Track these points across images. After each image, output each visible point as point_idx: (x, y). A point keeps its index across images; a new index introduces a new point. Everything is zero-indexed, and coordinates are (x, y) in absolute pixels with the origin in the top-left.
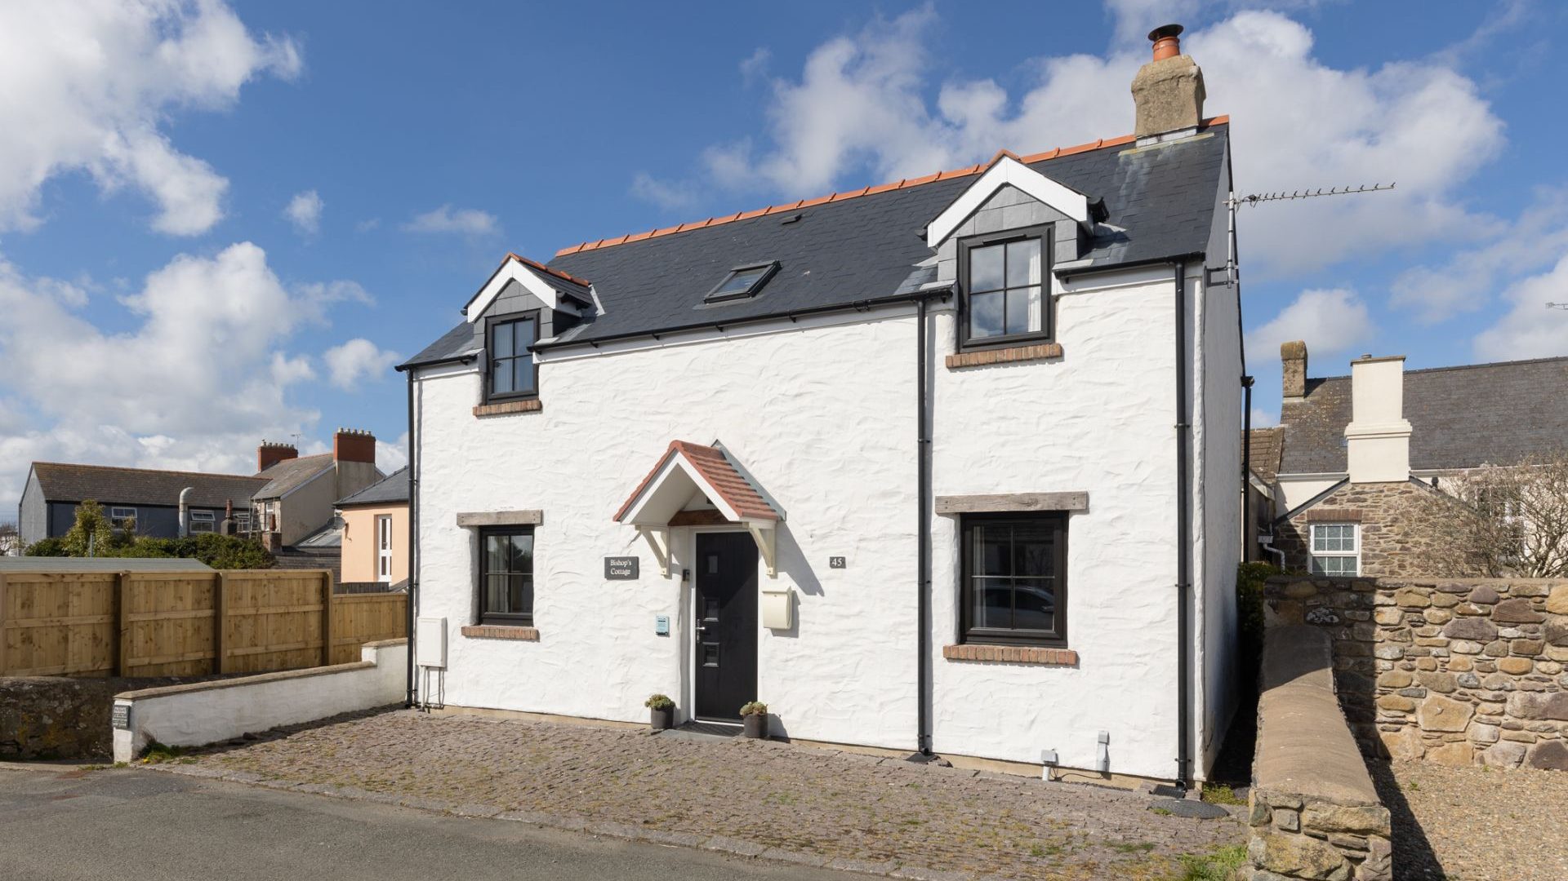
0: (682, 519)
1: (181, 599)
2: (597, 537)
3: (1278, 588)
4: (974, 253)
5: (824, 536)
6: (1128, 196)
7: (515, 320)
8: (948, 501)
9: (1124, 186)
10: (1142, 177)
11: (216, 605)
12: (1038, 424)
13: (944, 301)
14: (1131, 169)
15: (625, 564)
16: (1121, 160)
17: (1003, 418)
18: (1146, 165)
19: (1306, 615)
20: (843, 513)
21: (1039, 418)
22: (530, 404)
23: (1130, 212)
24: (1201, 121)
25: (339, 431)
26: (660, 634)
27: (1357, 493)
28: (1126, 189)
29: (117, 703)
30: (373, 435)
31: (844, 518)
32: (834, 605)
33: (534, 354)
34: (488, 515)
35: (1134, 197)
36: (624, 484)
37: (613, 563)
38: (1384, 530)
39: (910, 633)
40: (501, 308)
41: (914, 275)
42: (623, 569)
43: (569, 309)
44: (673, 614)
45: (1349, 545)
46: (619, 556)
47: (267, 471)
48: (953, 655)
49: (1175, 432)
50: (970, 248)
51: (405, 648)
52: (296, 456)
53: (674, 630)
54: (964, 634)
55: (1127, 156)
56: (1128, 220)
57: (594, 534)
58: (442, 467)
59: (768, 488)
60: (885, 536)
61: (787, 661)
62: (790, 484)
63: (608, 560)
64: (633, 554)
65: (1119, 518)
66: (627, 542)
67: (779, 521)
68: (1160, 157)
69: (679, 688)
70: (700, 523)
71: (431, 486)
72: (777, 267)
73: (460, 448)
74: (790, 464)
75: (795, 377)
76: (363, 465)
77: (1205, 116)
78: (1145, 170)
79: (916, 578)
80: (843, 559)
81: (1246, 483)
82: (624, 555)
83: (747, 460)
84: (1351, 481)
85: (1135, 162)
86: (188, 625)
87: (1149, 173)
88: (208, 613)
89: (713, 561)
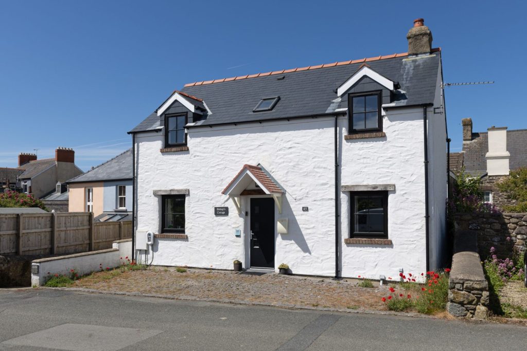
0: (245, 193)
1: (40, 224)
2: (211, 199)
3: (459, 217)
4: (354, 98)
5: (300, 199)
6: (406, 78)
7: (176, 115)
8: (346, 187)
9: (405, 74)
10: (411, 71)
11: (52, 226)
12: (377, 160)
13: (344, 116)
14: (407, 67)
15: (223, 210)
16: (403, 63)
17: (365, 158)
18: (412, 66)
19: (469, 226)
20: (307, 190)
21: (378, 158)
22: (184, 148)
23: (408, 85)
24: (431, 49)
25: (58, 148)
26: (237, 236)
27: (491, 179)
28: (406, 75)
29: (33, 264)
30: (73, 150)
31: (308, 192)
32: (304, 224)
33: (186, 129)
34: (166, 191)
35: (409, 79)
36: (222, 179)
37: (218, 209)
38: (501, 194)
39: (332, 234)
40: (171, 111)
41: (332, 105)
42: (222, 212)
43: (199, 112)
44: (242, 229)
45: (488, 199)
46: (220, 206)
47: (23, 166)
48: (348, 242)
49: (424, 164)
50: (353, 97)
51: (131, 243)
52: (36, 159)
53: (242, 235)
54: (352, 234)
55: (405, 61)
56: (407, 88)
57: (210, 198)
58: (146, 172)
59: (279, 182)
60: (323, 199)
61: (286, 245)
62: (288, 180)
63: (216, 208)
64: (225, 206)
65: (406, 193)
66: (223, 201)
67: (283, 194)
68: (417, 63)
69: (244, 256)
70: (252, 194)
71: (142, 179)
72: (279, 99)
73: (154, 164)
74: (287, 173)
75: (289, 141)
76: (69, 164)
77: (433, 47)
78: (412, 68)
79: (334, 214)
80: (307, 208)
81: (449, 175)
82: (223, 206)
83: (271, 171)
84: (488, 175)
85: (409, 64)
86: (42, 235)
87: (413, 69)
88: (49, 229)
89: (257, 208)
